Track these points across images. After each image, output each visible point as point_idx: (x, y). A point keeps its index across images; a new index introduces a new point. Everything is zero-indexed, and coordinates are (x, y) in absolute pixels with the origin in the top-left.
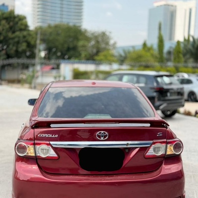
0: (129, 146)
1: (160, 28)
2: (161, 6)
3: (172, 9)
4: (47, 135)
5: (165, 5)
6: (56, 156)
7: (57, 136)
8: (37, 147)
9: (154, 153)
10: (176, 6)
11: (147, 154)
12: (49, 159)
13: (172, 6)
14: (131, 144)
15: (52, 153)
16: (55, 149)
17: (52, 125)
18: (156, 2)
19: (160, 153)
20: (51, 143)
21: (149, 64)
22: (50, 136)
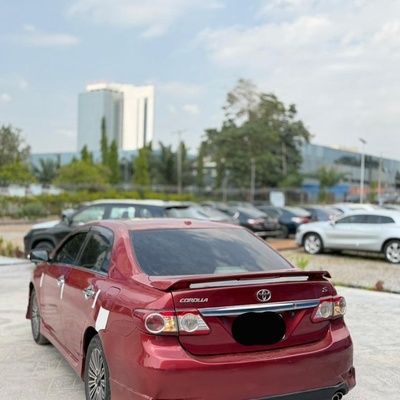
0: (296, 308)
1: (104, 127)
2: (98, 90)
3: (116, 97)
4: (193, 300)
5: (105, 90)
6: (208, 328)
7: (206, 300)
8: (181, 318)
9: (321, 316)
10: (122, 93)
11: (316, 317)
12: (197, 334)
13: (116, 92)
14: (298, 305)
15: (202, 325)
16: (207, 320)
17: (192, 286)
18: (91, 83)
19: (327, 315)
20: (200, 310)
21: (96, 186)
22: (198, 300)
